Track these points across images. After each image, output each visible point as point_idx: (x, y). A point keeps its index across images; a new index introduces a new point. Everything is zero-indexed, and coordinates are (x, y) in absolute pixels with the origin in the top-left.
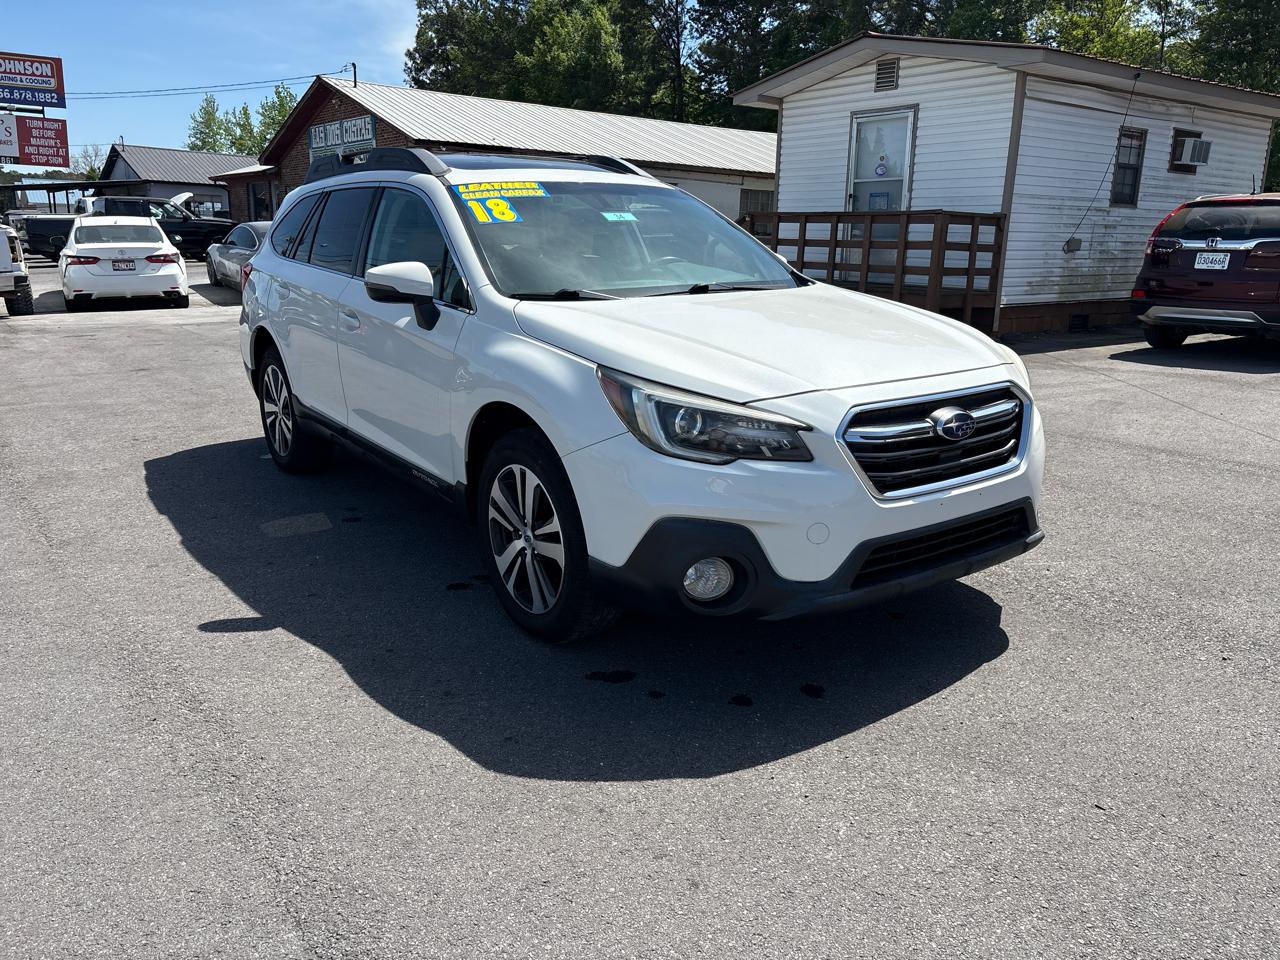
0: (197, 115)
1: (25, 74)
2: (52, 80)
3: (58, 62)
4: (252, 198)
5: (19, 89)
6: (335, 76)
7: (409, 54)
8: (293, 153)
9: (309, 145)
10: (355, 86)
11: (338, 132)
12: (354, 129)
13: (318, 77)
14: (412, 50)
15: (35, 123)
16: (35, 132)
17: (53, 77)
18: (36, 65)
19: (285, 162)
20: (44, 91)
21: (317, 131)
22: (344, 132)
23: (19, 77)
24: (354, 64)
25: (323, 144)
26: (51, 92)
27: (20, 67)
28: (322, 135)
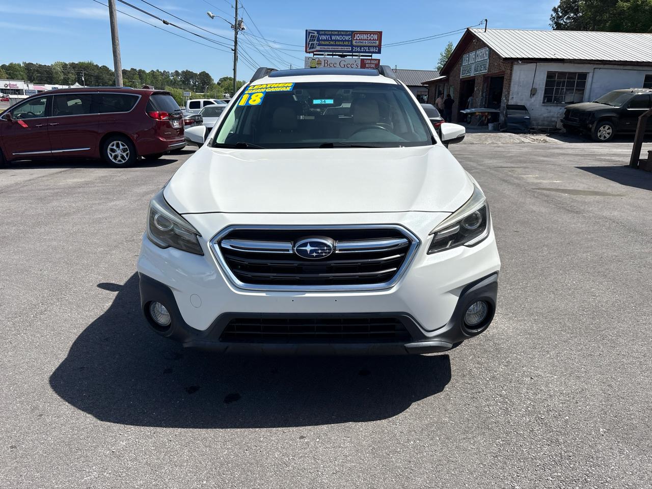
0: (443, 53)
1: (367, 40)
2: (377, 42)
3: (381, 33)
4: (437, 90)
5: (364, 46)
6: (477, 27)
7: (555, 10)
8: (455, 69)
9: (461, 64)
10: (485, 32)
11: (474, 57)
12: (481, 55)
13: (468, 29)
14: (557, 7)
15: (368, 61)
16: (367, 65)
17: (378, 40)
18: (372, 35)
19: (451, 74)
20: (373, 47)
21: (465, 56)
22: (476, 56)
23: (364, 41)
24: (486, 20)
25: (467, 64)
26: (376, 47)
27: (365, 37)
28: (467, 59)
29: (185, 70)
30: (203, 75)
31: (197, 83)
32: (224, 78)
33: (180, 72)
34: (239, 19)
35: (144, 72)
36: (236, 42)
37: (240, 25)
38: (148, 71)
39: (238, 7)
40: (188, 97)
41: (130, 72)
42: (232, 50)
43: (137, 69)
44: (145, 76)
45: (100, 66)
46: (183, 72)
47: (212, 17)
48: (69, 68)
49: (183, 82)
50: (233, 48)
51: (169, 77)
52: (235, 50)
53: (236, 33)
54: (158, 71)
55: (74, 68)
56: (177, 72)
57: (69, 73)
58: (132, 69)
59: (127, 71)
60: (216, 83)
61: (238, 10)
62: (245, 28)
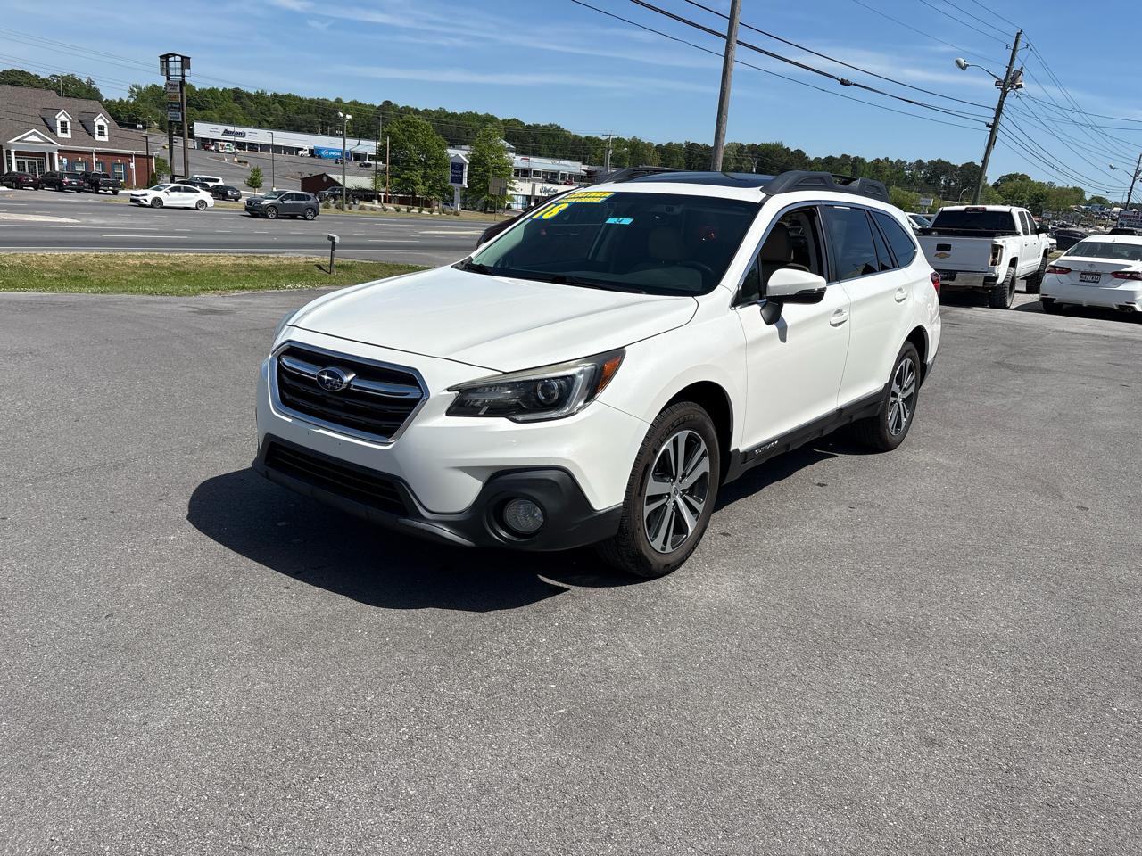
29: (936, 159)
30: (968, 169)
31: (953, 183)
32: (1009, 176)
33: (926, 161)
34: (1016, 68)
35: (862, 160)
36: (999, 111)
37: (1014, 79)
38: (869, 160)
39: (1019, 48)
40: (926, 206)
41: (839, 160)
42: (988, 125)
43: (852, 156)
44: (862, 167)
45: (792, 150)
46: (932, 162)
47: (964, 68)
48: (746, 153)
49: (928, 180)
50: (991, 122)
51: (903, 170)
52: (993, 128)
53: (1004, 95)
54: (887, 159)
55: (753, 153)
56: (920, 162)
57: (744, 160)
58: (844, 156)
59: (834, 159)
60: (992, 185)
61: (1018, 53)
62: (1023, 84)
